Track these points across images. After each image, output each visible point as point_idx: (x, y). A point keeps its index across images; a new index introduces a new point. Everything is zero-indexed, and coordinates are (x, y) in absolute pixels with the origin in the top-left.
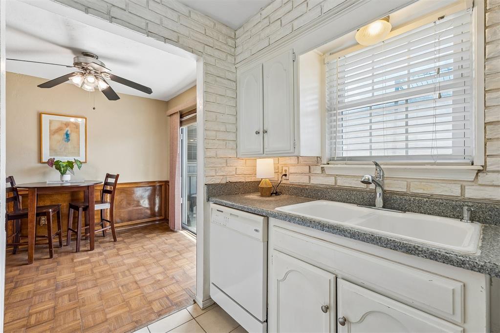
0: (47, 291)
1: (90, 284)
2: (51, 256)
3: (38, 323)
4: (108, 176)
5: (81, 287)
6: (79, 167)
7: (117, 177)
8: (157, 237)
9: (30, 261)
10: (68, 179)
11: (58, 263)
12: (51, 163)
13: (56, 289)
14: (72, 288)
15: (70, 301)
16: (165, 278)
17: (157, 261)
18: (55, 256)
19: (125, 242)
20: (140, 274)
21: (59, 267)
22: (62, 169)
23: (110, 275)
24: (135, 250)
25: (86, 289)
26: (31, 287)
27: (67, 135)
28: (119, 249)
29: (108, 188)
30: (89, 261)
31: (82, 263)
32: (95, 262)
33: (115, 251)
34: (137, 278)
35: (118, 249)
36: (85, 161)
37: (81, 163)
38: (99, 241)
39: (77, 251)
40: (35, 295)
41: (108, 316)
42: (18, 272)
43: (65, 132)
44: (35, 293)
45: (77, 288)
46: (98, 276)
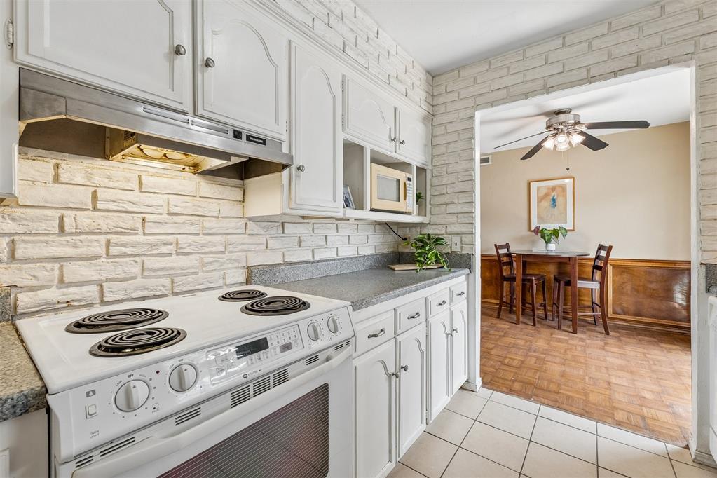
0: (522, 349)
1: (558, 360)
2: (535, 325)
3: (509, 365)
4: (601, 248)
5: (549, 358)
6: (564, 236)
7: (609, 249)
8: (680, 352)
9: (518, 322)
10: (553, 248)
11: (539, 332)
12: (537, 231)
13: (529, 350)
14: (542, 356)
15: (535, 363)
16: (656, 400)
17: (657, 378)
18: (538, 325)
19: (621, 340)
20: (620, 379)
21: (538, 336)
22: (547, 238)
23: (581, 363)
24: (629, 353)
25: (552, 362)
26: (512, 340)
27: (554, 200)
28: (608, 344)
29: (600, 263)
30: (567, 342)
31: (559, 340)
32: (573, 345)
33: (602, 343)
34: (613, 380)
35: (606, 344)
36: (572, 229)
37: (566, 231)
38: (588, 327)
39: (559, 328)
40: (513, 347)
41: (561, 391)
42: (508, 327)
43: (551, 198)
44: (514, 346)
45: (545, 358)
46: (569, 357)
